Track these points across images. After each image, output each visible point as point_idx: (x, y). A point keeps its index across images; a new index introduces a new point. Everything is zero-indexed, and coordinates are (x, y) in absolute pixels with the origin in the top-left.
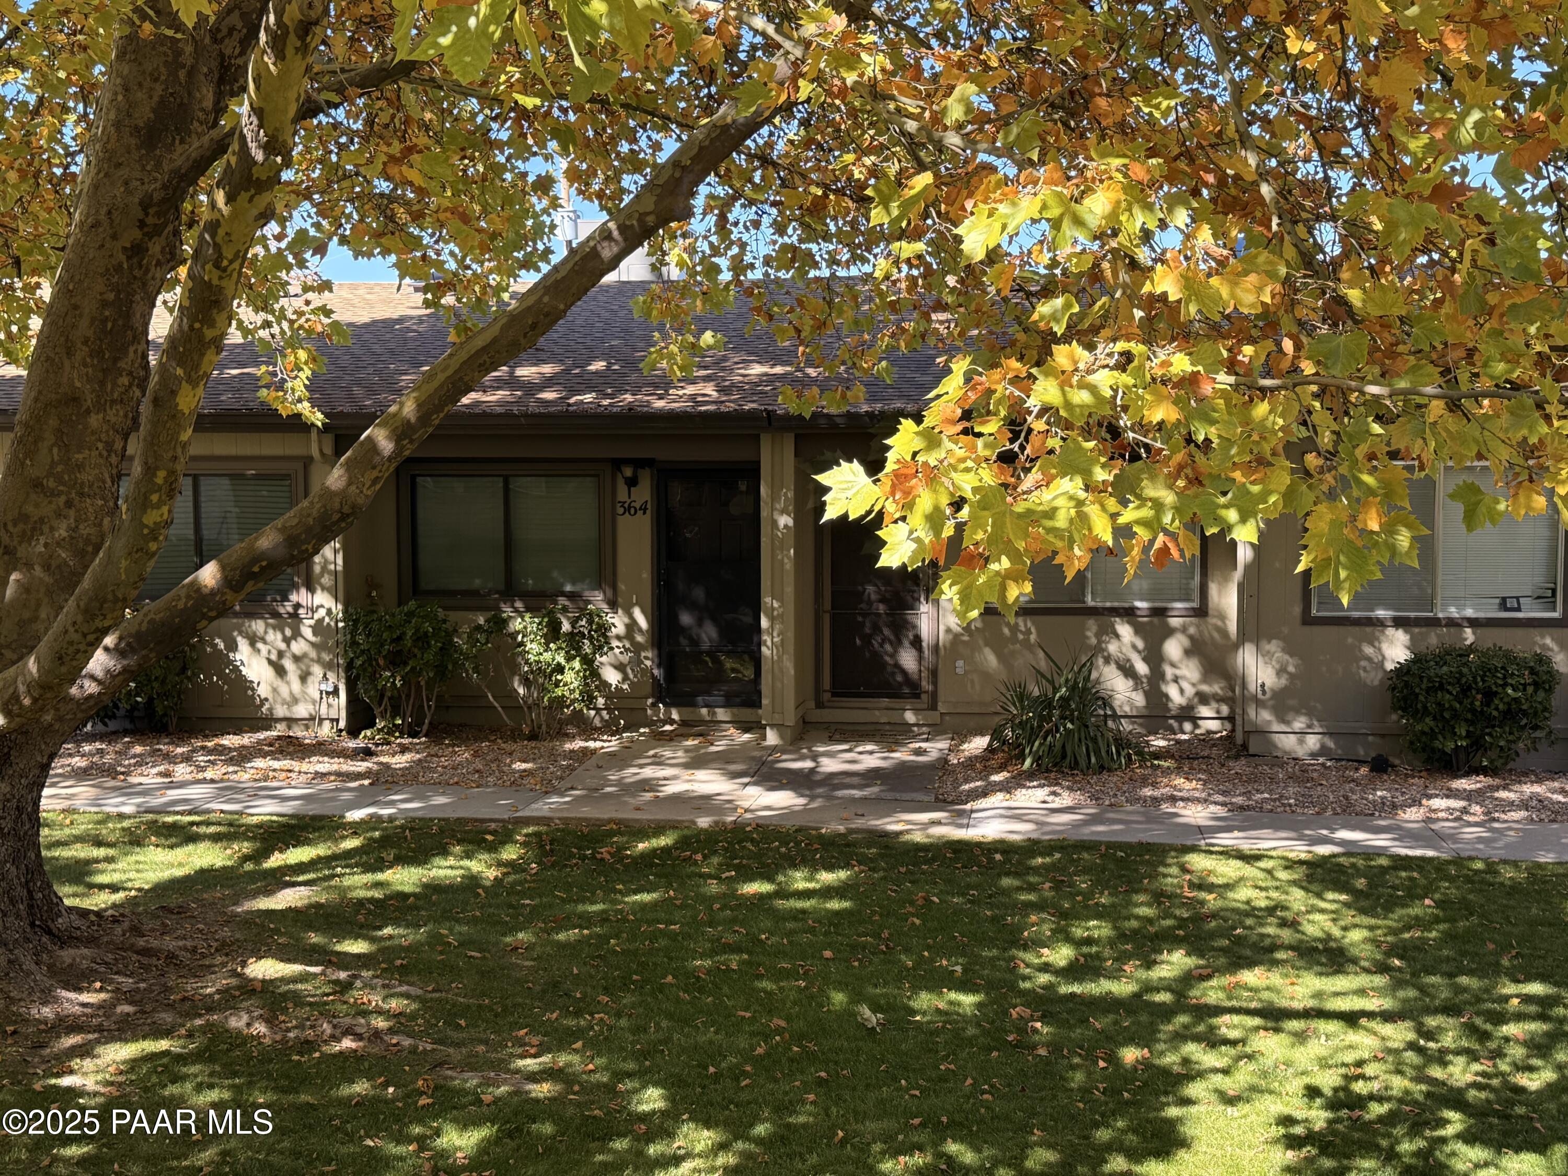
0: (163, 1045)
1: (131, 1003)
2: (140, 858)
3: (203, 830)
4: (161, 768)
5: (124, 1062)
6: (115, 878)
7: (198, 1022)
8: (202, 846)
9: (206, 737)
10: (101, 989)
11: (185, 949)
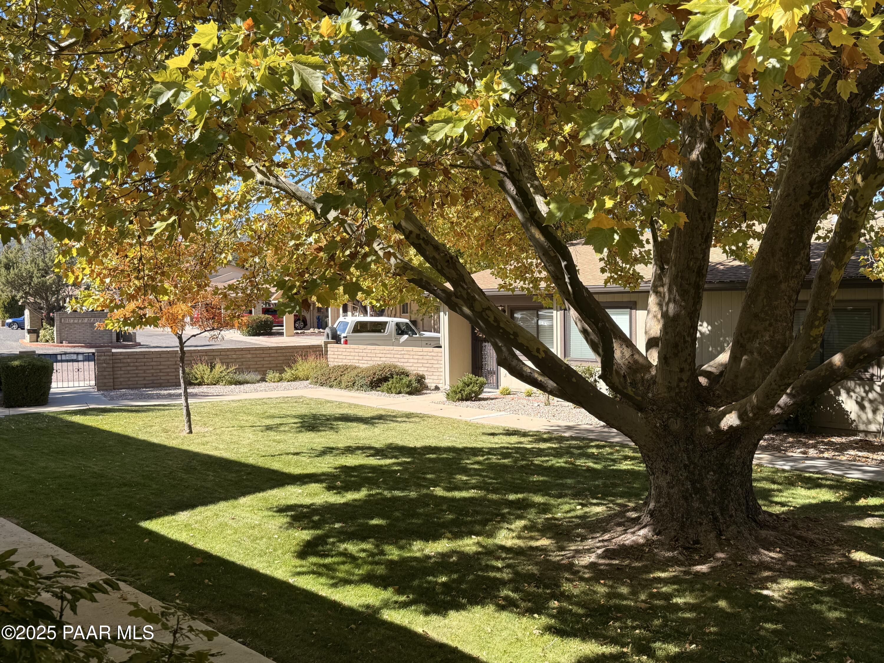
0: (811, 584)
1: (794, 561)
2: (794, 492)
3: (824, 482)
4: (802, 450)
5: (792, 589)
6: (783, 499)
7: (827, 576)
8: (824, 490)
9: (824, 437)
10: (779, 552)
11: (819, 539)
